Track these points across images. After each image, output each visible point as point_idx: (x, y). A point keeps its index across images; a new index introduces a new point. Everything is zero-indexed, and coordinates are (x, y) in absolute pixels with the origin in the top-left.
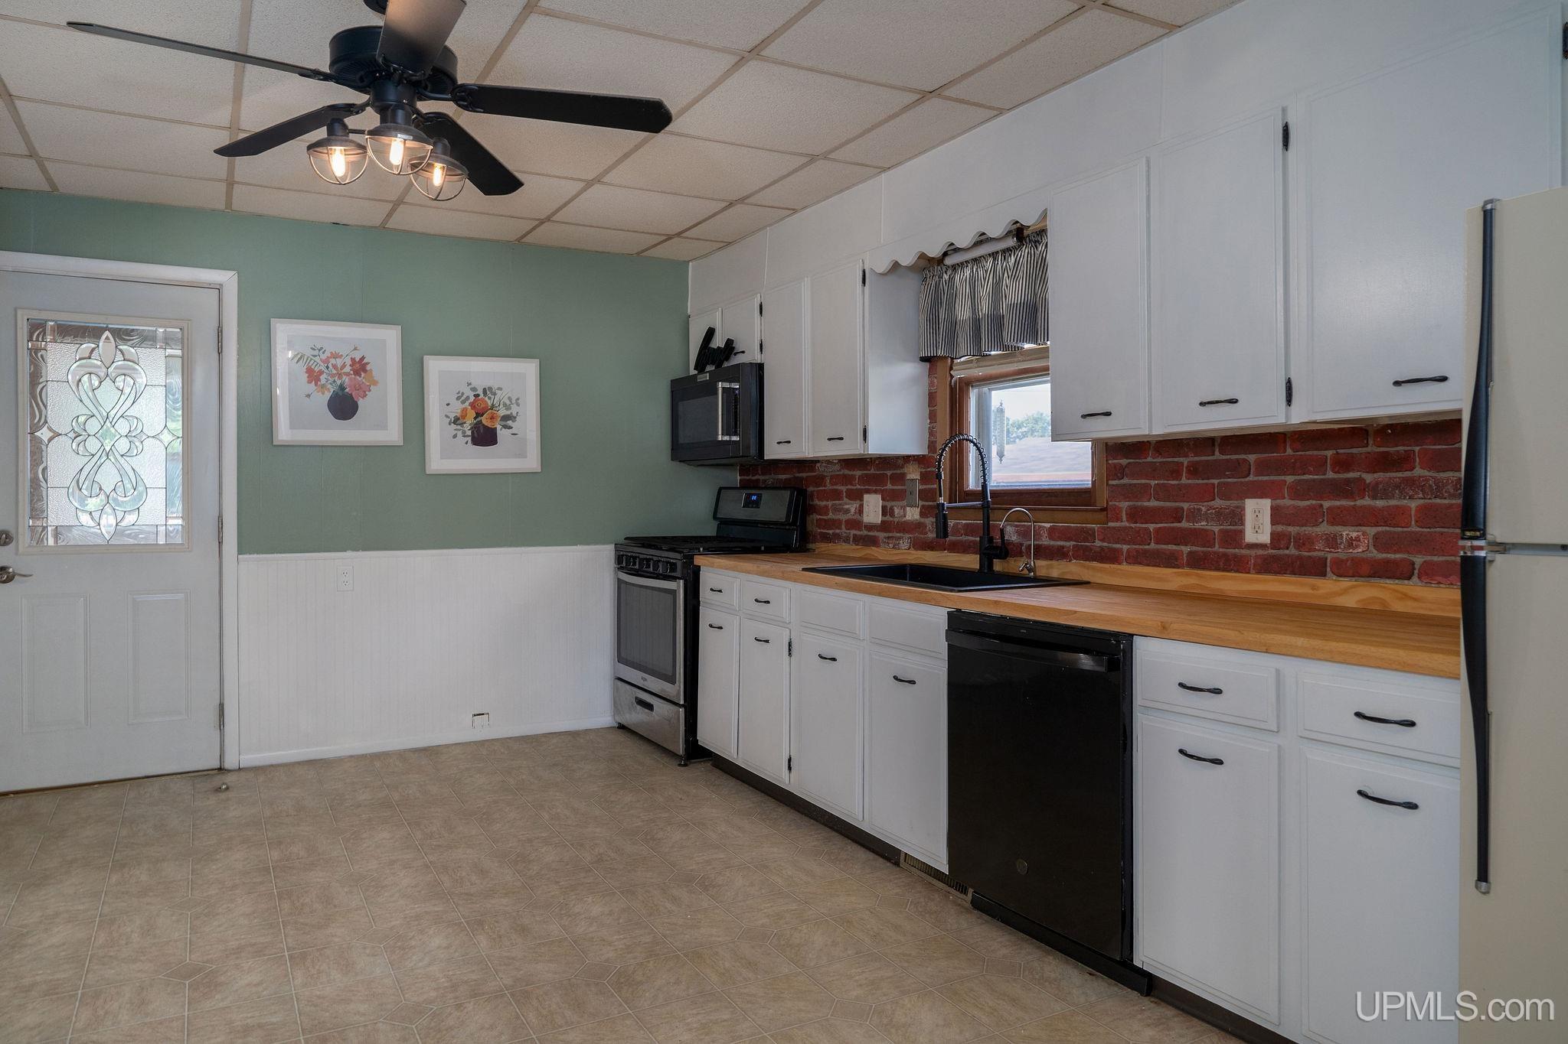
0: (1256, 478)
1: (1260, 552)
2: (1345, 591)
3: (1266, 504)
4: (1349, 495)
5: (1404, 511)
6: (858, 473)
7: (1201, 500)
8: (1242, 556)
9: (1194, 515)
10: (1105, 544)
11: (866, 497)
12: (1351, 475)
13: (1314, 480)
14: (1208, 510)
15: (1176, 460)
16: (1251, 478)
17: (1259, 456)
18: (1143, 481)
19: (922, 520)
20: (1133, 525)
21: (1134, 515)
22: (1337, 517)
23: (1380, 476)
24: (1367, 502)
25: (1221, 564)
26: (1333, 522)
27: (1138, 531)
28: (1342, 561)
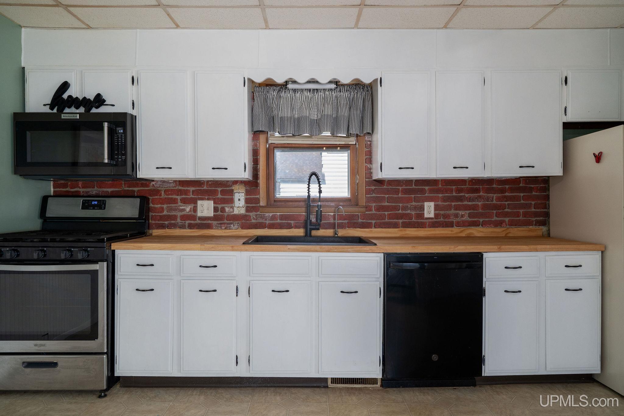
0: (428, 195)
1: (431, 220)
2: (461, 232)
3: (432, 204)
4: (461, 201)
5: (478, 205)
6: (192, 189)
7: (408, 203)
8: (424, 222)
9: (404, 208)
10: (365, 221)
11: (200, 202)
12: (461, 194)
13: (450, 196)
14: (411, 206)
15: (397, 187)
16: (426, 195)
17: (430, 187)
18: (382, 195)
19: (247, 214)
20: (378, 213)
21: (379, 209)
22: (457, 208)
23: (472, 195)
24: (466, 203)
25: (416, 225)
26: (456, 209)
27: (381, 215)
28: (459, 222)
